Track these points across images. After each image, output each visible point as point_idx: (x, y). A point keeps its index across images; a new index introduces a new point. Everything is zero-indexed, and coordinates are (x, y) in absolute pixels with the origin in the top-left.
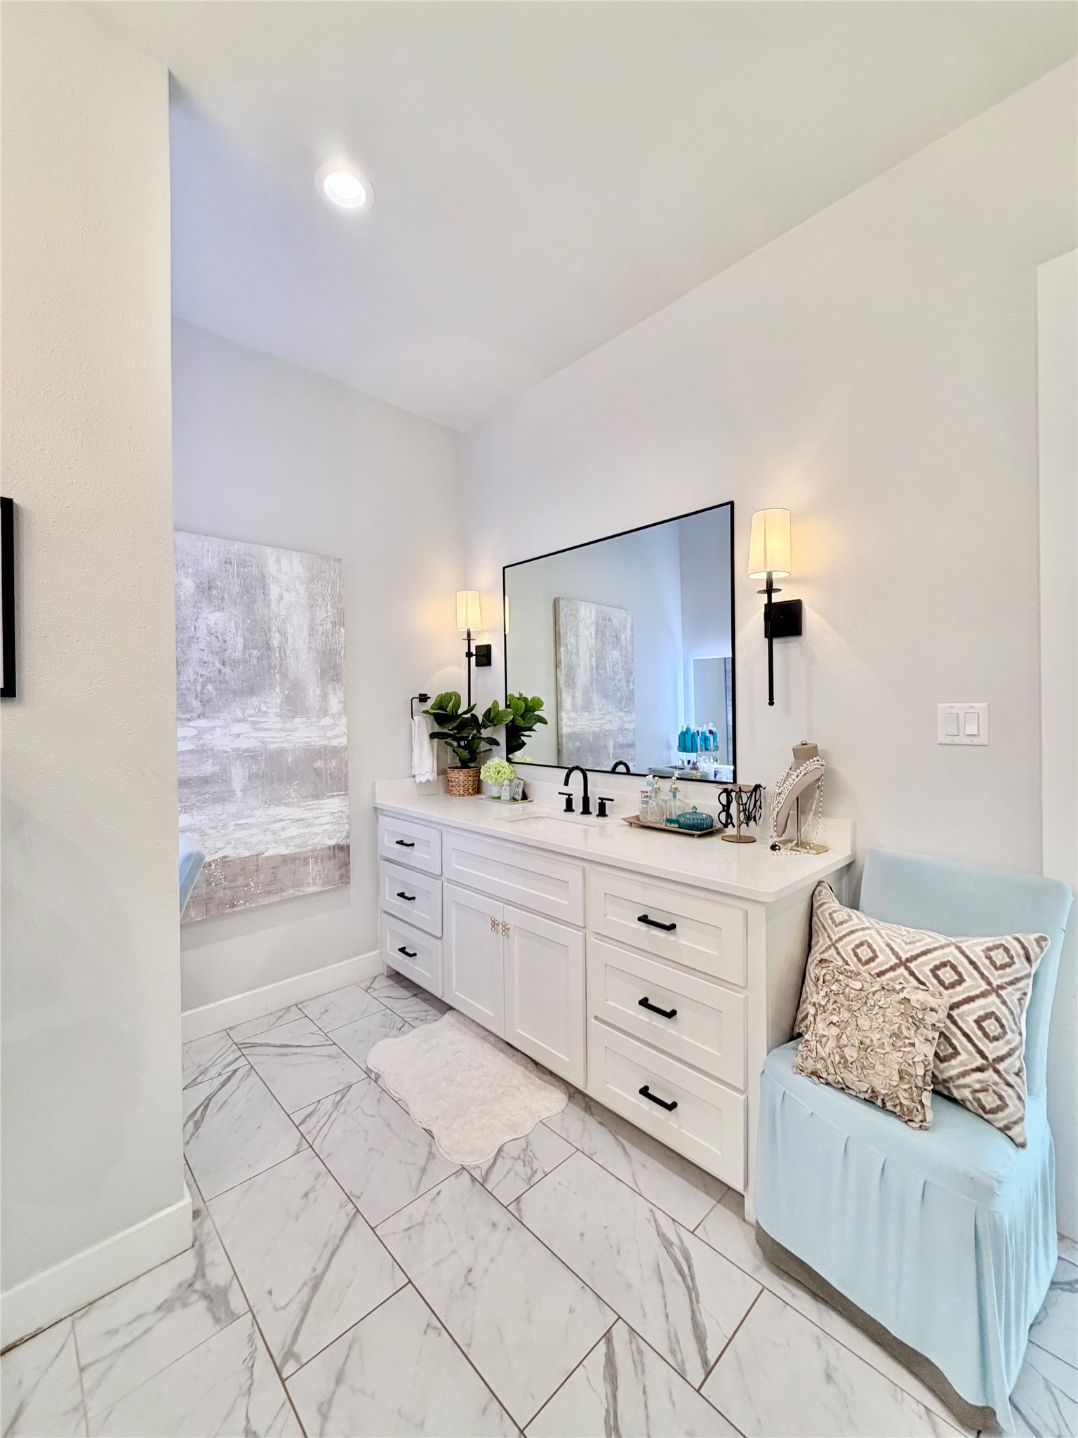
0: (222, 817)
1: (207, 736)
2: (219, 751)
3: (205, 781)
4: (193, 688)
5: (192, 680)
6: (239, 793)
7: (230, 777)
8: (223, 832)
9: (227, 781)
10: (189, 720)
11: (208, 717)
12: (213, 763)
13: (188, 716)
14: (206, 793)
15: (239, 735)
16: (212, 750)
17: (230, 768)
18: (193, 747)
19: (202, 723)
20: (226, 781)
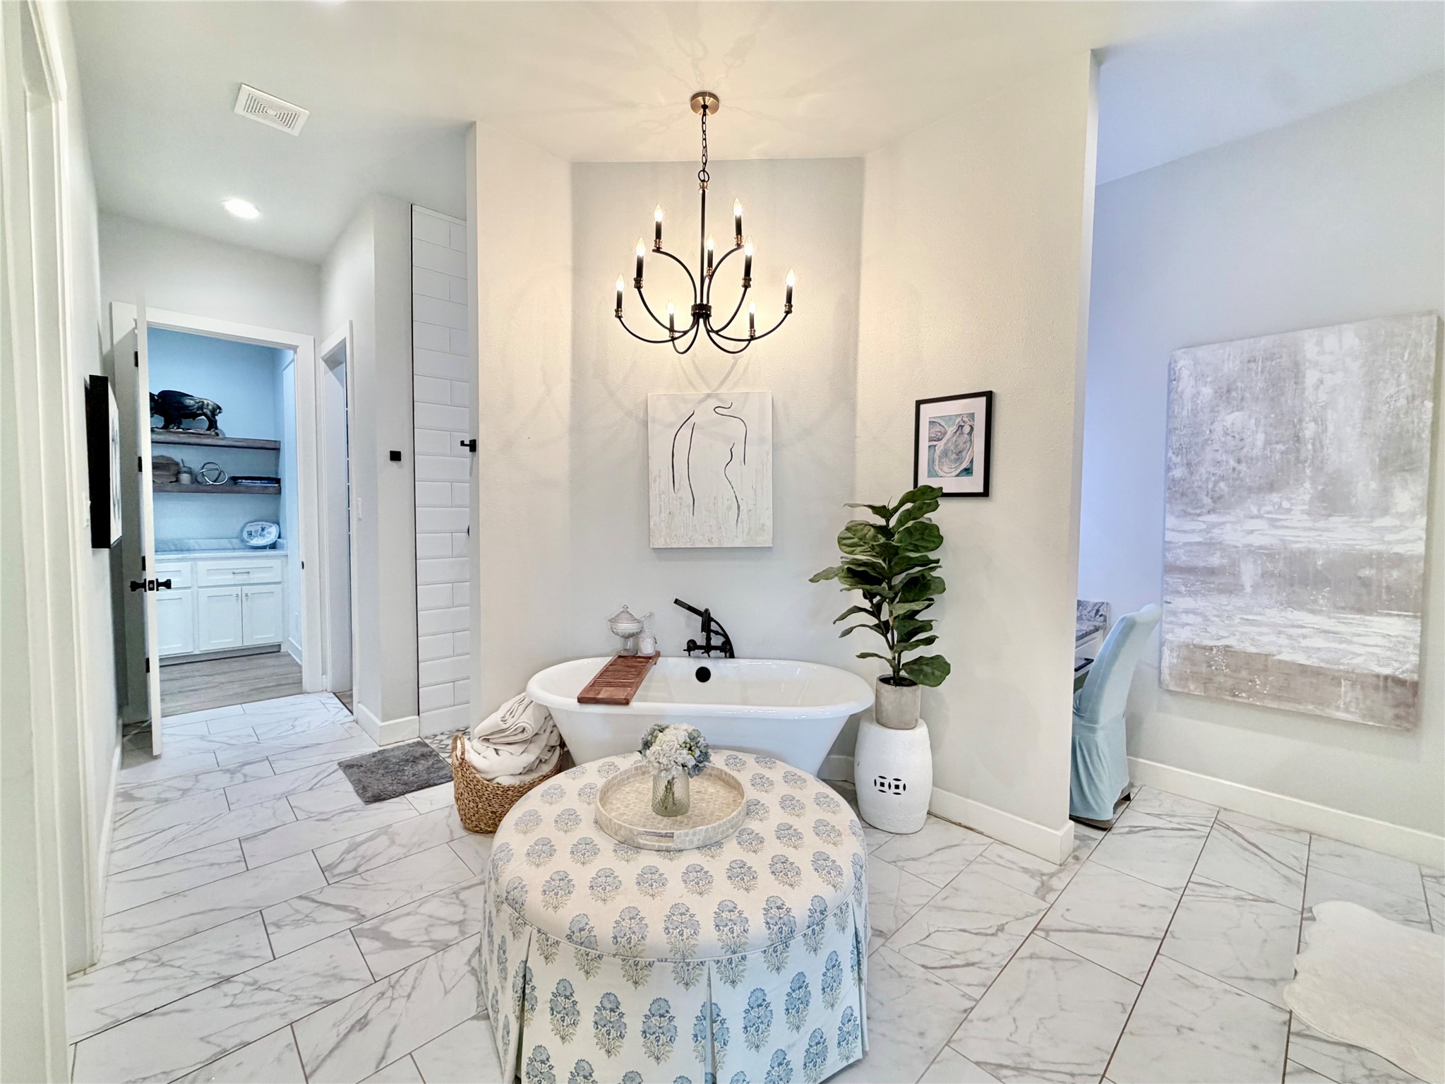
0: (1227, 608)
1: (1216, 531)
2: (1228, 545)
3: (1212, 571)
4: (1204, 486)
5: (1204, 479)
6: (1248, 589)
7: (1239, 572)
8: (1227, 622)
9: (1236, 575)
10: (1199, 515)
11: (1219, 513)
12: (1221, 555)
14: (1211, 583)
15: (1252, 532)
16: (1220, 543)
17: (1239, 563)
18: (1200, 540)
19: (1212, 518)
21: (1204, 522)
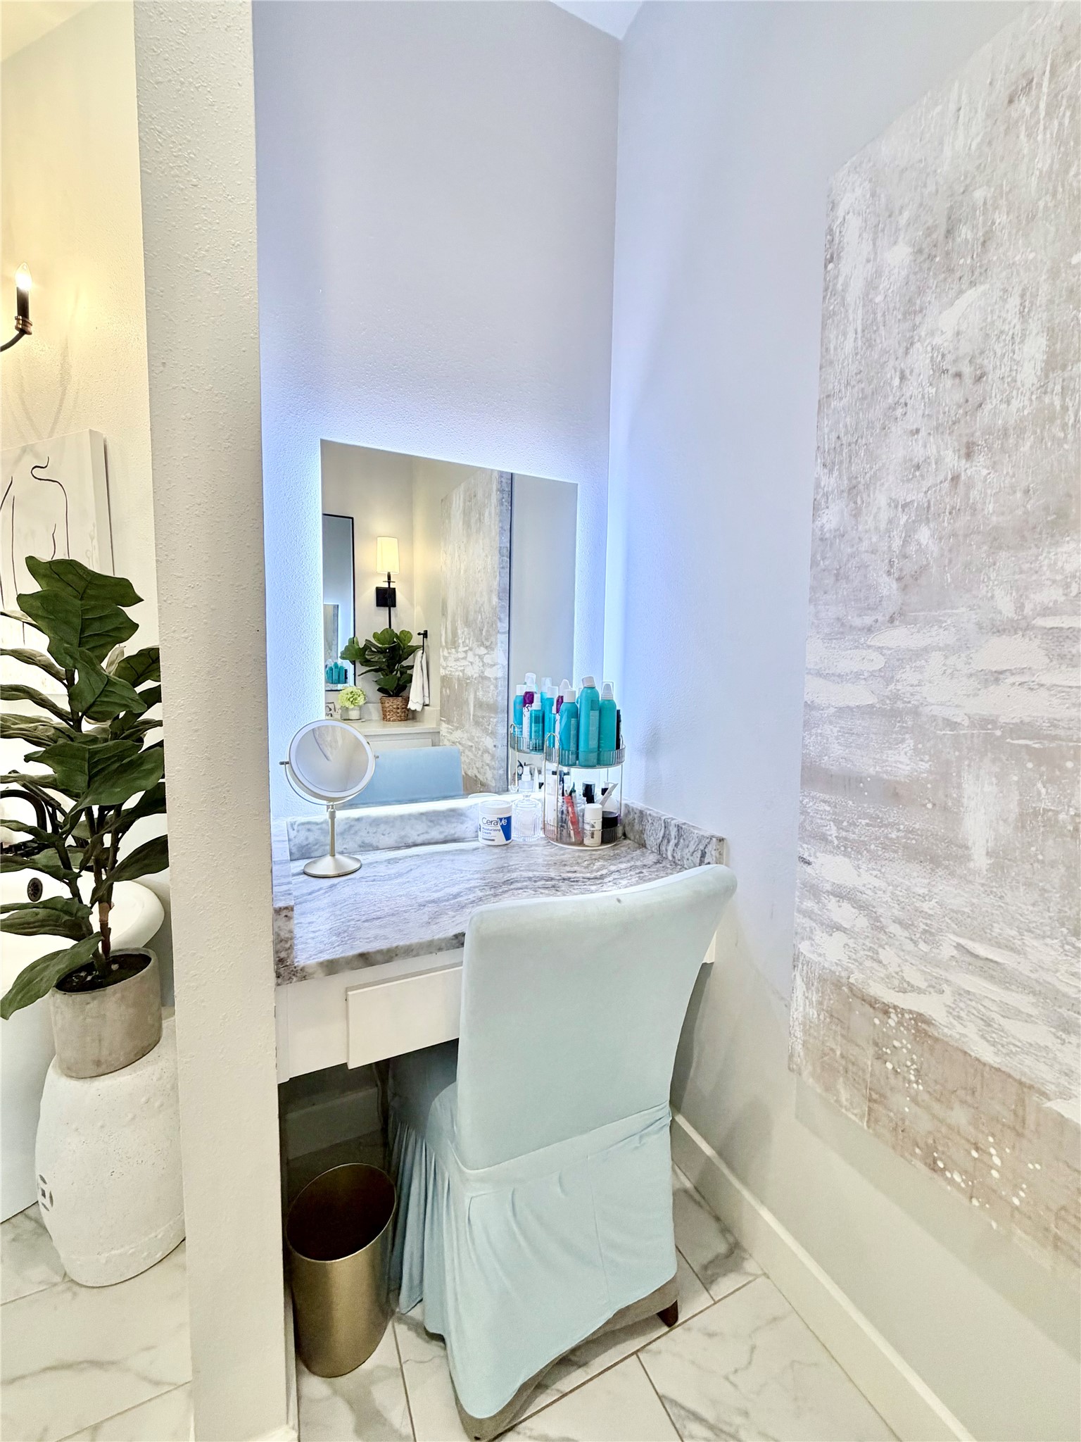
0: (926, 906)
1: (908, 675)
2: (934, 718)
3: (893, 793)
4: (883, 546)
5: (883, 526)
6: (980, 861)
7: (958, 802)
8: (923, 946)
9: (950, 812)
10: (870, 630)
11: (915, 621)
12: (915, 749)
13: (868, 620)
14: (892, 825)
15: (997, 677)
16: (915, 712)
17: (959, 776)
18: (871, 700)
19: (897, 638)
20: (945, 808)
21: (880, 649)
